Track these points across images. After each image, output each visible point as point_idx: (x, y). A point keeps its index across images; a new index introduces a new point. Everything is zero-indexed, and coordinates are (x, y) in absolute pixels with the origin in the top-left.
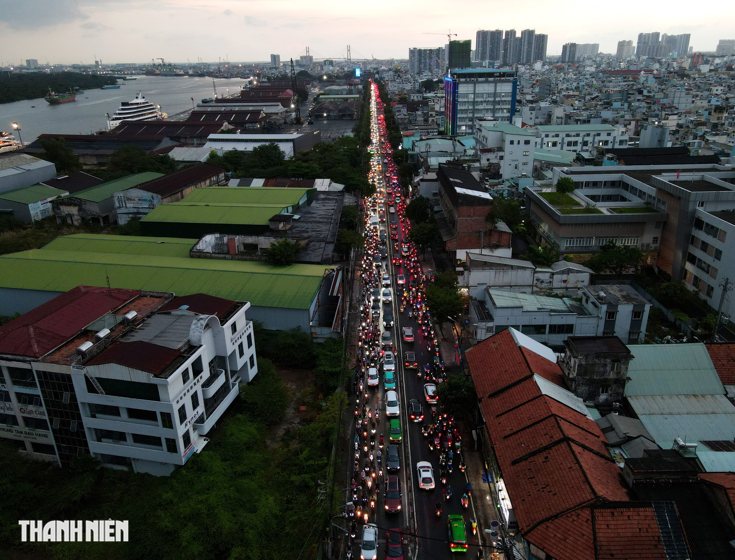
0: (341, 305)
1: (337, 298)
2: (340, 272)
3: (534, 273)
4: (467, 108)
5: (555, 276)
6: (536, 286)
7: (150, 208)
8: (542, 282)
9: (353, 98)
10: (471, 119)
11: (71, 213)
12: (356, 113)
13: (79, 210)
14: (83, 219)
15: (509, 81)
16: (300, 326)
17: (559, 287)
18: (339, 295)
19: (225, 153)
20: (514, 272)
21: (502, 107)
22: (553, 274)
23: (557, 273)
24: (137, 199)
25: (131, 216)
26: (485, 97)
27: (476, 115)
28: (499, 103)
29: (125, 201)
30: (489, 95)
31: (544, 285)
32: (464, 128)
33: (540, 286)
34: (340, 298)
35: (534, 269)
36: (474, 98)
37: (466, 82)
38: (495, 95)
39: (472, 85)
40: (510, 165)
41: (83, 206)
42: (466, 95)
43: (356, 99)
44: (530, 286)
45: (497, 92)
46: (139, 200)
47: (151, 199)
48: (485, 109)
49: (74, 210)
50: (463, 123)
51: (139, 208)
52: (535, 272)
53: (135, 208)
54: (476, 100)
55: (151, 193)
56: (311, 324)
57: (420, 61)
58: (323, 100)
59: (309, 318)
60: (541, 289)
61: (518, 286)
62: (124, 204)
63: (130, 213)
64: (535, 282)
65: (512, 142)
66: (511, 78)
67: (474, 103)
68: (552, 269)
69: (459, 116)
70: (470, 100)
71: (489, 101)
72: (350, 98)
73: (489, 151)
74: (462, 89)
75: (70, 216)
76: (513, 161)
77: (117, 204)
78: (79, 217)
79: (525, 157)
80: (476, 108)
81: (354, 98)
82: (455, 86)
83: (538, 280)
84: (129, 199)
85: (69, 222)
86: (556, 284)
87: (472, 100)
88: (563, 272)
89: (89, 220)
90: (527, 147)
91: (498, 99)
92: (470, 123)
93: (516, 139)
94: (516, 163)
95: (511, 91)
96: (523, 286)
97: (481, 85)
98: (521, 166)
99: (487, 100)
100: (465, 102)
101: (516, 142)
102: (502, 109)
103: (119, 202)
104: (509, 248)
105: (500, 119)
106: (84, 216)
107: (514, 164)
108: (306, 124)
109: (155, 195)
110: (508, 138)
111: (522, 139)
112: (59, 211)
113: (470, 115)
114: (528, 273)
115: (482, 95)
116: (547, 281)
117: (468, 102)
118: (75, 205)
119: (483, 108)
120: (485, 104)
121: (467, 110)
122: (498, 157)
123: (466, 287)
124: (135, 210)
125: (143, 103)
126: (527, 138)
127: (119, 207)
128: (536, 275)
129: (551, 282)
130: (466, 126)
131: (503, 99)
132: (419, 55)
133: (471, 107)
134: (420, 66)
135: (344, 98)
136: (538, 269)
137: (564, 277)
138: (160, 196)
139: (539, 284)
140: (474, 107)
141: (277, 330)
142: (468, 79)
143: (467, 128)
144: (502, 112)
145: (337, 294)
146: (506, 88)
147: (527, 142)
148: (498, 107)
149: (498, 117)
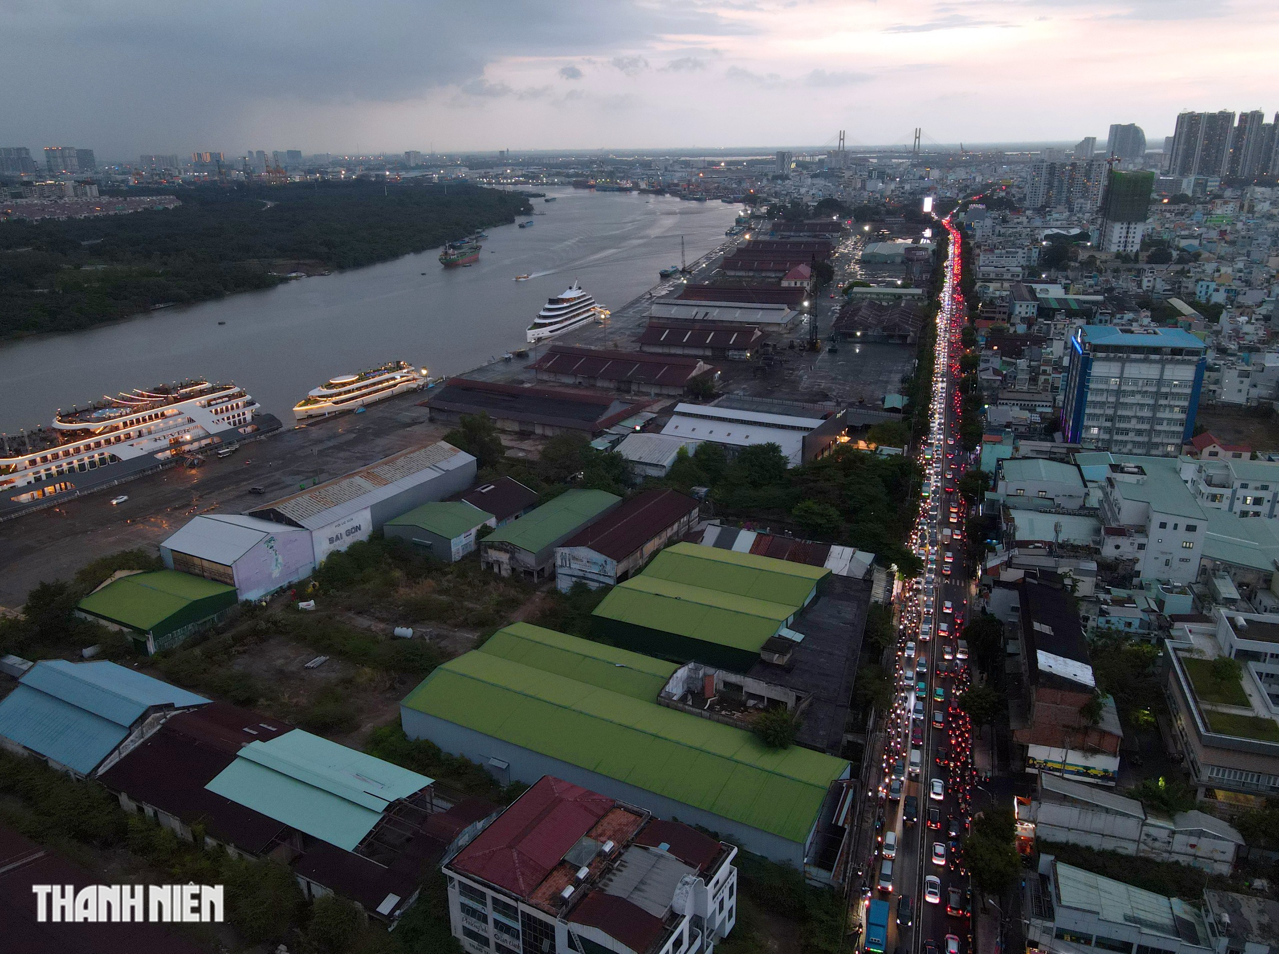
0: (847, 842)
1: (843, 829)
2: (851, 791)
3: (1142, 825)
4: (1104, 400)
5: (1177, 836)
6: (1145, 844)
7: (600, 575)
8: (1155, 840)
9: (910, 294)
10: (1110, 419)
11: (501, 560)
12: (912, 334)
13: (511, 558)
14: (513, 570)
15: (1189, 362)
16: (791, 860)
17: (1183, 851)
18: (846, 826)
19: (698, 446)
20: (1110, 818)
21: (1172, 403)
22: (1174, 832)
23: (1181, 832)
24: (585, 561)
25: (574, 579)
26: (1140, 384)
27: (1119, 413)
28: (1166, 396)
29: (569, 560)
30: (1148, 382)
31: (1157, 845)
32: (1095, 431)
33: (1150, 844)
34: (847, 831)
35: (1144, 821)
36: (1120, 385)
37: (1106, 359)
38: (1160, 382)
39: (1119, 364)
40: (1156, 558)
41: (516, 554)
42: (1106, 380)
43: (916, 297)
44: (1135, 841)
45: (1165, 377)
46: (588, 562)
47: (604, 563)
48: (1138, 404)
49: (504, 557)
50: (1095, 423)
51: (586, 572)
52: (1144, 824)
53: (581, 570)
54: (1123, 388)
55: (604, 556)
56: (805, 861)
57: (1050, 185)
58: (858, 295)
59: (804, 853)
60: (1153, 849)
61: (1115, 837)
62: (568, 563)
63: (574, 576)
64: (1143, 837)
65: (1163, 525)
66: (1195, 358)
67: (1119, 393)
68: (1175, 823)
69: (1088, 411)
70: (1111, 388)
71: (1146, 392)
72: (906, 295)
73: (1120, 532)
74: (1099, 369)
75: (499, 563)
76: (1163, 553)
77: (559, 562)
78: (508, 567)
79: (1183, 549)
80: (1121, 400)
81: (913, 295)
82: (1087, 363)
83: (1148, 835)
84: (574, 558)
85: (496, 570)
86: (1176, 847)
87: (1116, 388)
88: (1191, 833)
89: (521, 573)
90: (1190, 535)
91: (1164, 390)
92: (1109, 424)
93: (1171, 521)
94: (1169, 557)
95: (1192, 379)
96: (1121, 838)
97: (1134, 365)
98: (1175, 563)
99: (1145, 389)
100: (1102, 390)
101: (1170, 526)
102: (1171, 407)
103: (562, 560)
104: (1115, 756)
105: (1165, 423)
106: (515, 567)
107: (1163, 558)
108: (824, 355)
109: (609, 560)
110: (1156, 519)
111: (1183, 523)
112: (486, 555)
113: (1110, 412)
114: (1132, 824)
115: (1135, 381)
116: (1163, 840)
117: (1107, 390)
118: (506, 551)
119: (1136, 402)
120: (1138, 397)
121: (1104, 403)
122: (1136, 546)
123: (1032, 822)
124: (581, 574)
125: (579, 298)
126: (1192, 522)
127: (562, 566)
128: (1145, 828)
129: (1169, 842)
130: (1100, 428)
131: (1174, 390)
132: (1050, 174)
133: (1112, 399)
134: (1048, 192)
135: (894, 295)
136: (1150, 821)
137: (1193, 840)
138: (615, 562)
139: (1149, 841)
140: (1118, 399)
141: (762, 857)
142: (1112, 355)
143: (1102, 431)
144: (1172, 411)
145: (844, 823)
146: (1184, 373)
147: (1191, 528)
148: (1162, 402)
149: (1163, 419)
